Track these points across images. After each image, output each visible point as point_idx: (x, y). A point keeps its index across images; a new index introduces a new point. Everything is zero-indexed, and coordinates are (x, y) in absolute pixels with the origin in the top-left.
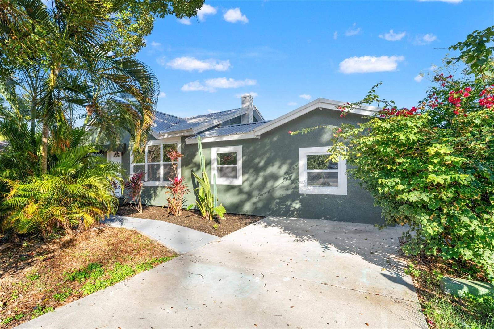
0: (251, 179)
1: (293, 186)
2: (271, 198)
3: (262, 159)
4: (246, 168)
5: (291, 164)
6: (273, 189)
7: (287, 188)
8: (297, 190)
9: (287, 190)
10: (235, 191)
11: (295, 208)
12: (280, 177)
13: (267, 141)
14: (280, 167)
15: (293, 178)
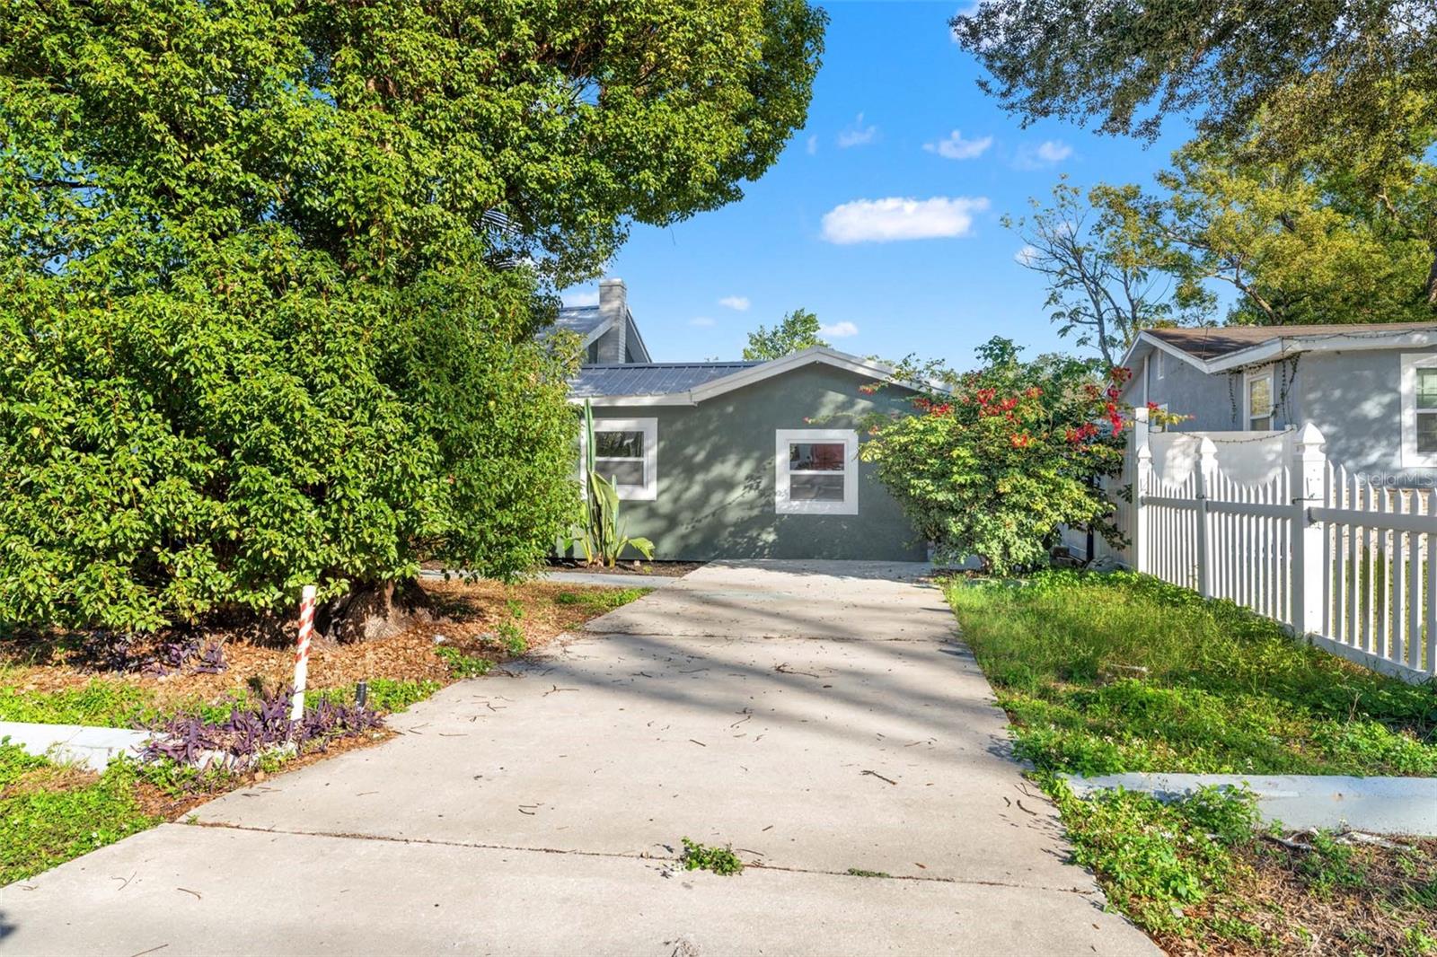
0: (678, 487)
1: (763, 501)
2: (717, 526)
3: (701, 449)
4: (666, 464)
5: (760, 461)
6: (723, 508)
7: (751, 505)
8: (771, 509)
9: (751, 508)
10: (640, 513)
11: (766, 542)
12: (739, 484)
13: (713, 412)
14: (739, 464)
15: (762, 485)
